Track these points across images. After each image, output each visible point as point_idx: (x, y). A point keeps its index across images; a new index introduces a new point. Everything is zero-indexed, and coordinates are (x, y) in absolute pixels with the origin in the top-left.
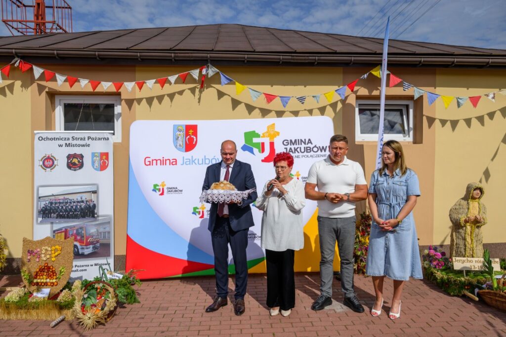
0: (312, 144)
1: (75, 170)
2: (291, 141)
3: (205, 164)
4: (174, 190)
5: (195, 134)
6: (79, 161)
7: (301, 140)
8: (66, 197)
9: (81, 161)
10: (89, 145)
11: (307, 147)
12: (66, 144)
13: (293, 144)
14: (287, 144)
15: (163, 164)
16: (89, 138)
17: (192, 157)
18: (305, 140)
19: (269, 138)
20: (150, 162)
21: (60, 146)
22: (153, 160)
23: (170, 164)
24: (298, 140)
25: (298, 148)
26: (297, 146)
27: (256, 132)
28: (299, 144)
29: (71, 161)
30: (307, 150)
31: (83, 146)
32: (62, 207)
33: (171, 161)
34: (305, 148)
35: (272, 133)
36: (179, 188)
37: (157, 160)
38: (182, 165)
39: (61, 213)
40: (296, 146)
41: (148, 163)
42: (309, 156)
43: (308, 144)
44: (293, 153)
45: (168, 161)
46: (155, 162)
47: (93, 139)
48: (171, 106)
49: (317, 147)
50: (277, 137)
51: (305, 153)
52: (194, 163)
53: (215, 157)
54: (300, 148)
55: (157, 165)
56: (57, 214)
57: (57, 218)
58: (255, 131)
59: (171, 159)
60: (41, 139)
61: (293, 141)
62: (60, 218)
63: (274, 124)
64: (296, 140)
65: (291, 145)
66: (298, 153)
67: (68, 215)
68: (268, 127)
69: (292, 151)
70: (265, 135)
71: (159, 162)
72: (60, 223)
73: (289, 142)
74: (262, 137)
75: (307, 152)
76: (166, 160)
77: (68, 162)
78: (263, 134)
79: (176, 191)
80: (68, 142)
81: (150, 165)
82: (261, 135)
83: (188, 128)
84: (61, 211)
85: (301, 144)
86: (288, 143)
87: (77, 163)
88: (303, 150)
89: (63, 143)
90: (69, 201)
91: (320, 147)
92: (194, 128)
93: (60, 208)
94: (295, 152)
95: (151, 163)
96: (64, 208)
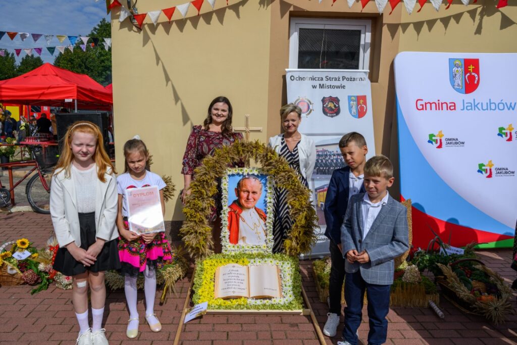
1: (332, 117)
3: (491, 109)
4: (454, 141)
5: (477, 70)
6: (335, 106)
8: (326, 148)
9: (337, 106)
10: (344, 87)
12: (320, 85)
15: (439, 109)
16: (344, 78)
17: (474, 100)
20: (423, 105)
21: (314, 87)
22: (426, 104)
23: (447, 109)
29: (327, 105)
31: (338, 87)
32: (322, 161)
33: (449, 105)
36: (460, 140)
37: (431, 104)
38: (462, 110)
39: (322, 168)
41: (420, 107)
45: (444, 106)
46: (428, 105)
47: (348, 79)
48: (445, 33)
52: (476, 108)
53: (502, 100)
55: (431, 109)
56: (317, 169)
57: (317, 174)
59: (448, 103)
60: (292, 78)
62: (321, 174)
67: (328, 170)
71: (433, 105)
72: (320, 179)
76: (442, 104)
77: (323, 107)
79: (456, 143)
80: (322, 83)
81: (423, 109)
83: (467, 62)
84: (321, 166)
87: (333, 108)
89: (317, 83)
90: (328, 154)
92: (475, 62)
93: (320, 161)
95: (424, 107)
96: (324, 161)
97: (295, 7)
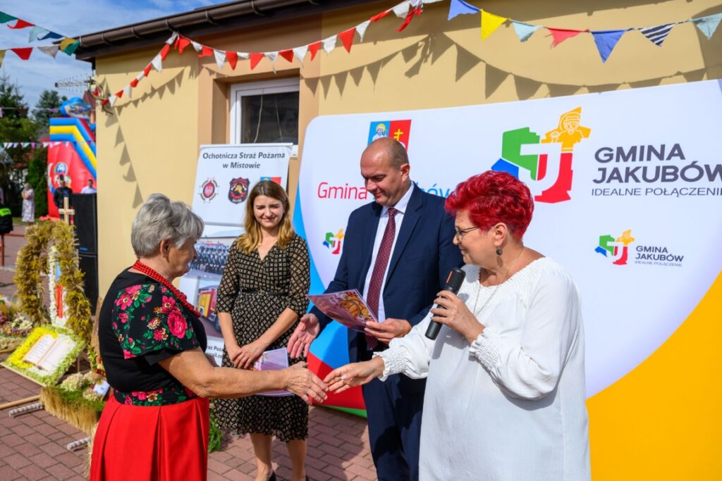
0: (683, 158)
1: (237, 203)
2: (620, 150)
5: (405, 138)
6: (243, 190)
7: (651, 149)
8: (221, 241)
9: (245, 189)
10: (258, 166)
11: (665, 168)
12: (232, 163)
13: (626, 159)
14: (608, 158)
15: (345, 197)
16: (261, 154)
18: (663, 147)
19: (560, 144)
20: (326, 191)
21: (225, 166)
22: (330, 189)
23: (356, 198)
24: (642, 148)
25: (637, 168)
26: (638, 163)
27: (531, 131)
28: (641, 159)
29: (234, 189)
30: (665, 174)
31: (251, 166)
32: (214, 257)
33: (359, 191)
34: (658, 168)
35: (571, 131)
37: (336, 189)
39: (211, 265)
40: (632, 165)
41: (322, 194)
42: (669, 192)
43: (669, 158)
44: (621, 181)
45: (353, 192)
46: (333, 191)
47: (265, 156)
49: (698, 168)
50: (583, 140)
51: (659, 184)
53: (435, 185)
54: (645, 169)
55: (335, 197)
56: (207, 266)
57: (206, 271)
58: (528, 128)
59: (358, 189)
60: (206, 156)
61: (626, 152)
62: (209, 272)
63: (579, 110)
64: (633, 150)
65: (618, 160)
66: (637, 180)
67: (218, 268)
68: (563, 117)
69: (619, 178)
70: (552, 136)
71: (339, 191)
72: (207, 279)
73: (615, 153)
74: (544, 141)
75: (664, 180)
76: (350, 189)
77: (230, 190)
78: (548, 135)
80: (234, 161)
81: (325, 196)
82: (543, 137)
83: (394, 126)
84: (212, 262)
85: (649, 159)
86: (611, 156)
87: (241, 192)
88: (651, 175)
89: (228, 161)
90: (223, 248)
91: (707, 167)
92: (405, 126)
93: (212, 256)
94: (627, 181)
95: (327, 195)
96: (216, 257)
97: (218, 74)
